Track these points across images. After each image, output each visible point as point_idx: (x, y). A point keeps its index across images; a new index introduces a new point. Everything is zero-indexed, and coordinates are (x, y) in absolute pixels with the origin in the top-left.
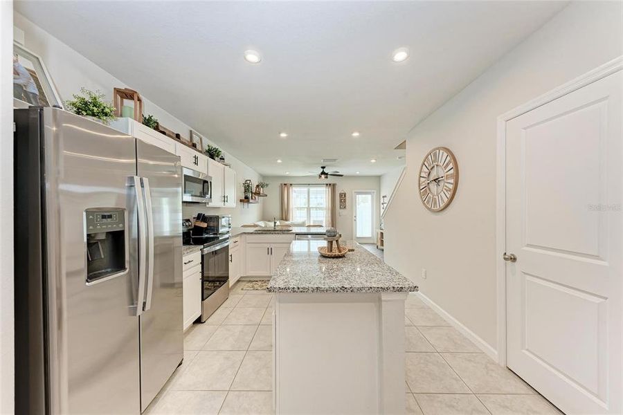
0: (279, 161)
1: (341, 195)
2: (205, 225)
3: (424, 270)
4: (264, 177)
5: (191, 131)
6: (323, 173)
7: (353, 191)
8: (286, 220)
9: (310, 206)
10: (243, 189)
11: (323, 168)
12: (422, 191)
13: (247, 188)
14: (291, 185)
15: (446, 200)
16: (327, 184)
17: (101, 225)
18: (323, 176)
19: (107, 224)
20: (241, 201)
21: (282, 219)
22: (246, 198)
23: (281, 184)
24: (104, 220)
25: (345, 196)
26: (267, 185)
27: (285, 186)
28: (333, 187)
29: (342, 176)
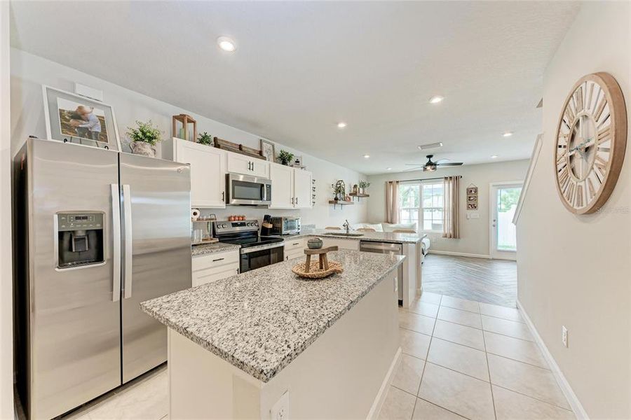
0: (367, 157)
1: (469, 191)
2: (270, 226)
3: (565, 330)
4: (368, 176)
5: (261, 140)
6: (430, 164)
7: (491, 184)
8: (392, 223)
9: (424, 206)
10: (333, 190)
11: (430, 157)
12: (560, 174)
13: (339, 189)
14: (397, 182)
15: (598, 188)
16: (446, 178)
17: (75, 224)
18: (429, 168)
19: (82, 224)
20: (330, 202)
21: (387, 222)
22: (336, 199)
23: (386, 182)
24: (79, 221)
25: (476, 191)
26: (369, 184)
27: (392, 184)
28: (456, 180)
29: (461, 164)
